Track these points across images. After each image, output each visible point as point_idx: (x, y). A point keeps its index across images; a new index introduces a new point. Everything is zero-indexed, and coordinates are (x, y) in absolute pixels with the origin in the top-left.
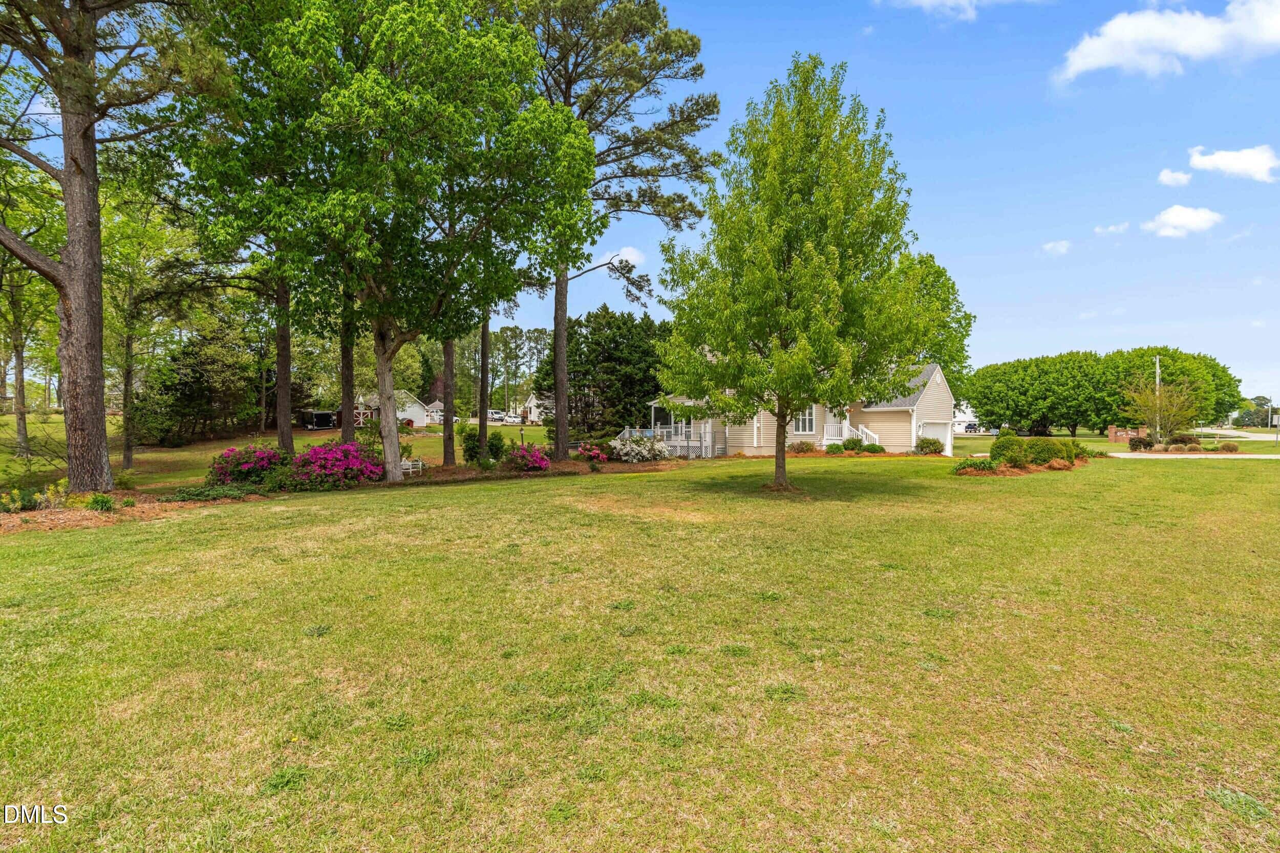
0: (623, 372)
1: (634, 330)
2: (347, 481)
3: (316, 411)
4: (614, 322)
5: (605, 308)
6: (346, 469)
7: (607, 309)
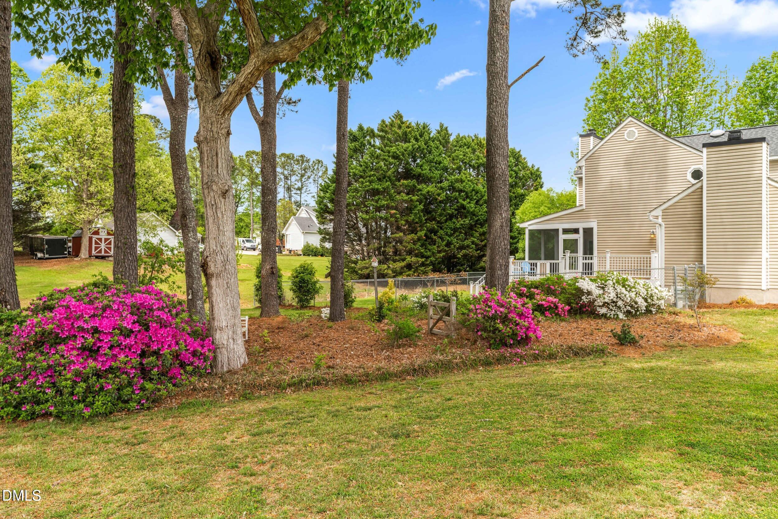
0: (424, 192)
1: (431, 144)
2: (149, 386)
3: (47, 236)
4: (410, 132)
5: (399, 116)
6: (143, 355)
7: (401, 117)
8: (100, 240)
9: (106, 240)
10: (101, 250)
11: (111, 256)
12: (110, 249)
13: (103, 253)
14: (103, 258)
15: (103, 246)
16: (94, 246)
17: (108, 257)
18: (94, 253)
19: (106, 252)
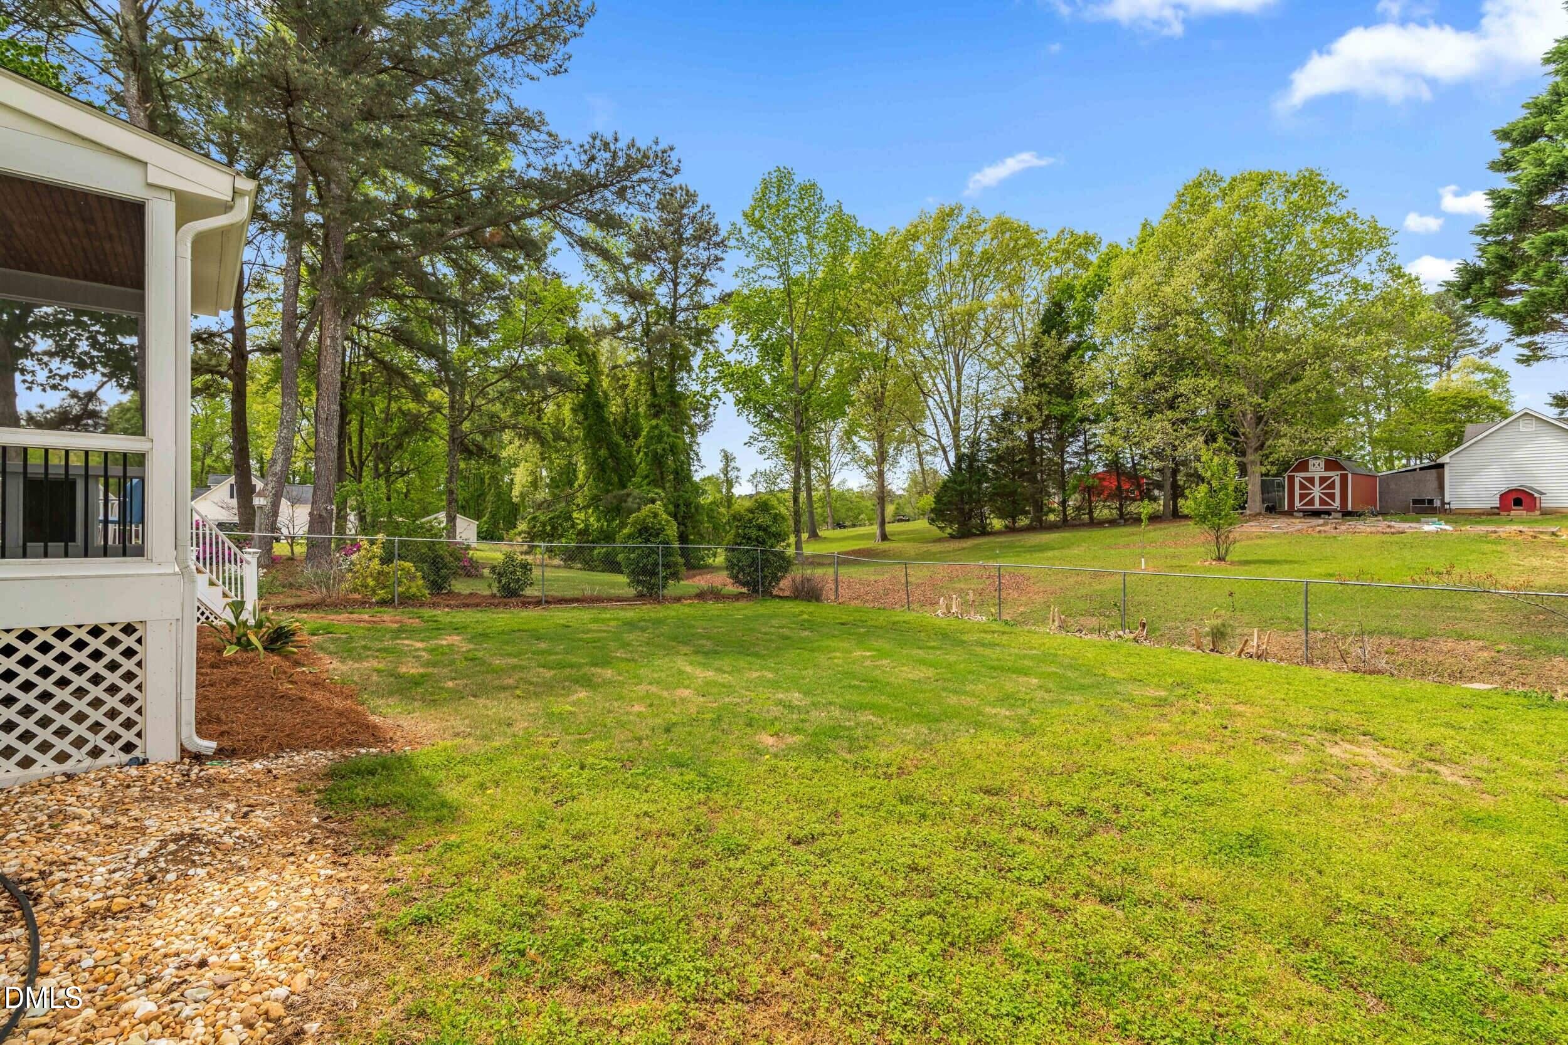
8: (1311, 480)
9: (1323, 480)
10: (1313, 499)
11: (1335, 511)
12: (1332, 497)
13: (1317, 505)
14: (1316, 514)
15: (1316, 492)
16: (1297, 492)
17: (1328, 513)
18: (1297, 504)
19: (1323, 502)
